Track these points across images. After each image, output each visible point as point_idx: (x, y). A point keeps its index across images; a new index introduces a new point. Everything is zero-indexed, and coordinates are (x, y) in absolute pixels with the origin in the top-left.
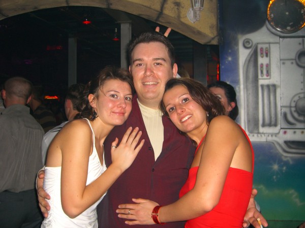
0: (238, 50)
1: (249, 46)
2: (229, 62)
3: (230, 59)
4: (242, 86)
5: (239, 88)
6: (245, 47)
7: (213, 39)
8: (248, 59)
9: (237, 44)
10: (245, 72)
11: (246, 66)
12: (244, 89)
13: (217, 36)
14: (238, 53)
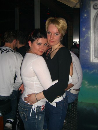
0: (90, 10)
1: (97, 8)
2: (85, 17)
3: (85, 15)
4: (92, 31)
5: (90, 32)
6: (95, 9)
7: (77, 4)
8: (96, 15)
9: (90, 7)
10: (94, 23)
11: (94, 19)
12: (93, 32)
13: (79, 2)
14: (90, 12)
